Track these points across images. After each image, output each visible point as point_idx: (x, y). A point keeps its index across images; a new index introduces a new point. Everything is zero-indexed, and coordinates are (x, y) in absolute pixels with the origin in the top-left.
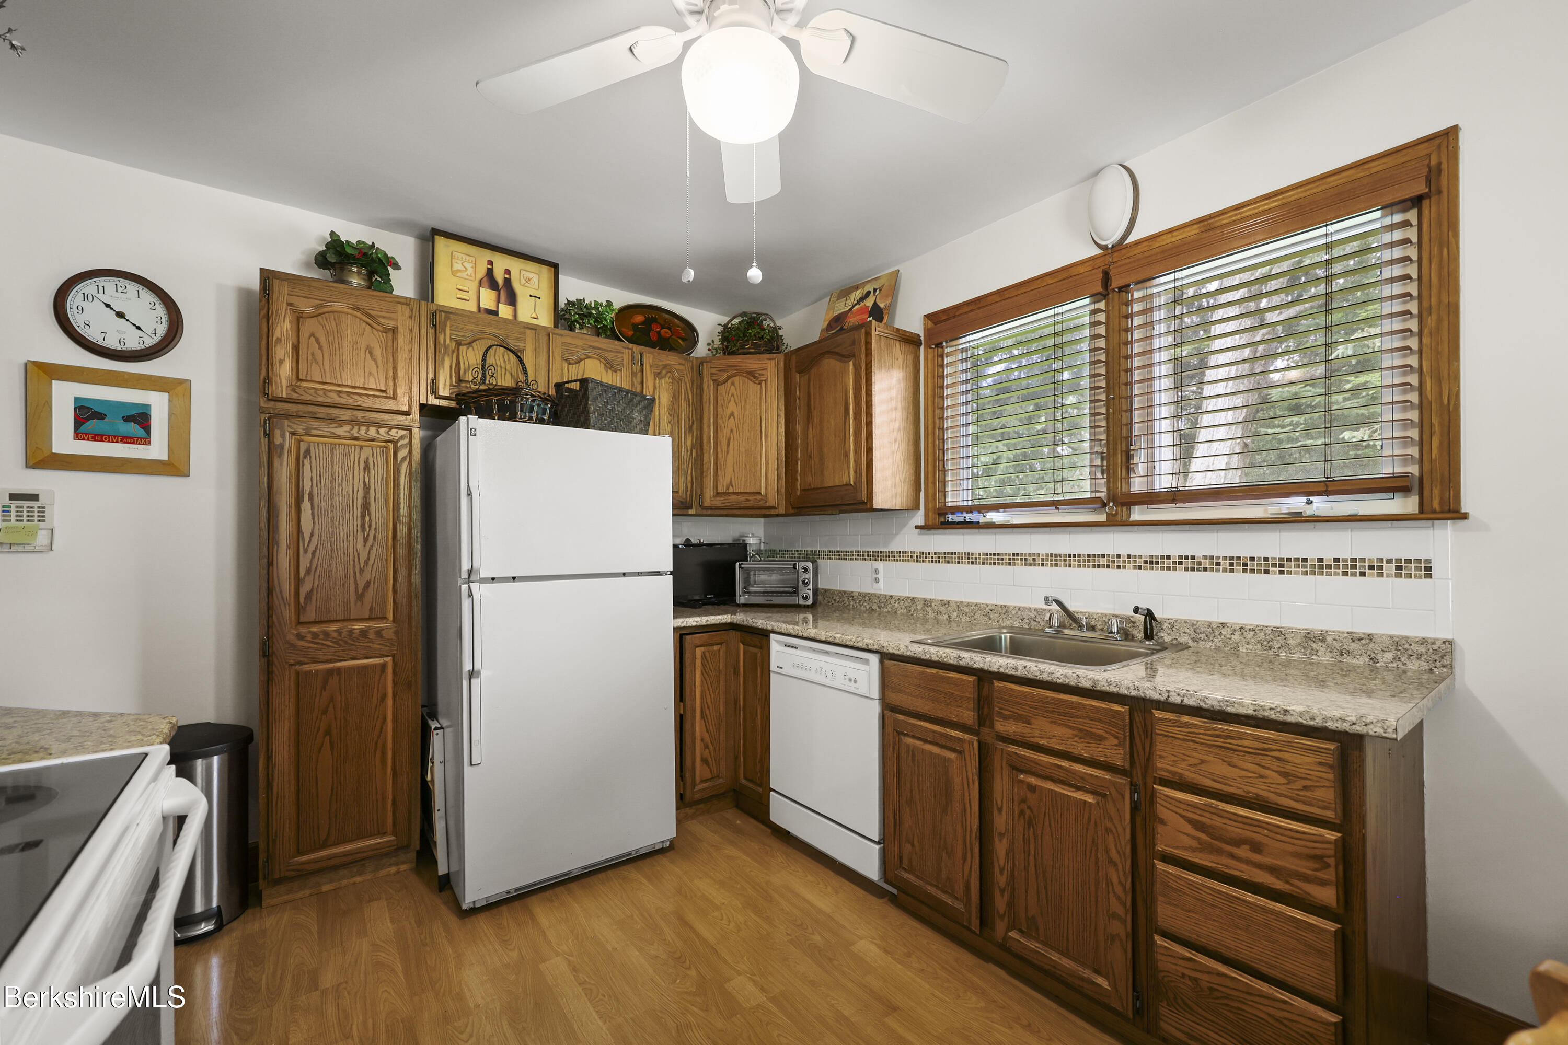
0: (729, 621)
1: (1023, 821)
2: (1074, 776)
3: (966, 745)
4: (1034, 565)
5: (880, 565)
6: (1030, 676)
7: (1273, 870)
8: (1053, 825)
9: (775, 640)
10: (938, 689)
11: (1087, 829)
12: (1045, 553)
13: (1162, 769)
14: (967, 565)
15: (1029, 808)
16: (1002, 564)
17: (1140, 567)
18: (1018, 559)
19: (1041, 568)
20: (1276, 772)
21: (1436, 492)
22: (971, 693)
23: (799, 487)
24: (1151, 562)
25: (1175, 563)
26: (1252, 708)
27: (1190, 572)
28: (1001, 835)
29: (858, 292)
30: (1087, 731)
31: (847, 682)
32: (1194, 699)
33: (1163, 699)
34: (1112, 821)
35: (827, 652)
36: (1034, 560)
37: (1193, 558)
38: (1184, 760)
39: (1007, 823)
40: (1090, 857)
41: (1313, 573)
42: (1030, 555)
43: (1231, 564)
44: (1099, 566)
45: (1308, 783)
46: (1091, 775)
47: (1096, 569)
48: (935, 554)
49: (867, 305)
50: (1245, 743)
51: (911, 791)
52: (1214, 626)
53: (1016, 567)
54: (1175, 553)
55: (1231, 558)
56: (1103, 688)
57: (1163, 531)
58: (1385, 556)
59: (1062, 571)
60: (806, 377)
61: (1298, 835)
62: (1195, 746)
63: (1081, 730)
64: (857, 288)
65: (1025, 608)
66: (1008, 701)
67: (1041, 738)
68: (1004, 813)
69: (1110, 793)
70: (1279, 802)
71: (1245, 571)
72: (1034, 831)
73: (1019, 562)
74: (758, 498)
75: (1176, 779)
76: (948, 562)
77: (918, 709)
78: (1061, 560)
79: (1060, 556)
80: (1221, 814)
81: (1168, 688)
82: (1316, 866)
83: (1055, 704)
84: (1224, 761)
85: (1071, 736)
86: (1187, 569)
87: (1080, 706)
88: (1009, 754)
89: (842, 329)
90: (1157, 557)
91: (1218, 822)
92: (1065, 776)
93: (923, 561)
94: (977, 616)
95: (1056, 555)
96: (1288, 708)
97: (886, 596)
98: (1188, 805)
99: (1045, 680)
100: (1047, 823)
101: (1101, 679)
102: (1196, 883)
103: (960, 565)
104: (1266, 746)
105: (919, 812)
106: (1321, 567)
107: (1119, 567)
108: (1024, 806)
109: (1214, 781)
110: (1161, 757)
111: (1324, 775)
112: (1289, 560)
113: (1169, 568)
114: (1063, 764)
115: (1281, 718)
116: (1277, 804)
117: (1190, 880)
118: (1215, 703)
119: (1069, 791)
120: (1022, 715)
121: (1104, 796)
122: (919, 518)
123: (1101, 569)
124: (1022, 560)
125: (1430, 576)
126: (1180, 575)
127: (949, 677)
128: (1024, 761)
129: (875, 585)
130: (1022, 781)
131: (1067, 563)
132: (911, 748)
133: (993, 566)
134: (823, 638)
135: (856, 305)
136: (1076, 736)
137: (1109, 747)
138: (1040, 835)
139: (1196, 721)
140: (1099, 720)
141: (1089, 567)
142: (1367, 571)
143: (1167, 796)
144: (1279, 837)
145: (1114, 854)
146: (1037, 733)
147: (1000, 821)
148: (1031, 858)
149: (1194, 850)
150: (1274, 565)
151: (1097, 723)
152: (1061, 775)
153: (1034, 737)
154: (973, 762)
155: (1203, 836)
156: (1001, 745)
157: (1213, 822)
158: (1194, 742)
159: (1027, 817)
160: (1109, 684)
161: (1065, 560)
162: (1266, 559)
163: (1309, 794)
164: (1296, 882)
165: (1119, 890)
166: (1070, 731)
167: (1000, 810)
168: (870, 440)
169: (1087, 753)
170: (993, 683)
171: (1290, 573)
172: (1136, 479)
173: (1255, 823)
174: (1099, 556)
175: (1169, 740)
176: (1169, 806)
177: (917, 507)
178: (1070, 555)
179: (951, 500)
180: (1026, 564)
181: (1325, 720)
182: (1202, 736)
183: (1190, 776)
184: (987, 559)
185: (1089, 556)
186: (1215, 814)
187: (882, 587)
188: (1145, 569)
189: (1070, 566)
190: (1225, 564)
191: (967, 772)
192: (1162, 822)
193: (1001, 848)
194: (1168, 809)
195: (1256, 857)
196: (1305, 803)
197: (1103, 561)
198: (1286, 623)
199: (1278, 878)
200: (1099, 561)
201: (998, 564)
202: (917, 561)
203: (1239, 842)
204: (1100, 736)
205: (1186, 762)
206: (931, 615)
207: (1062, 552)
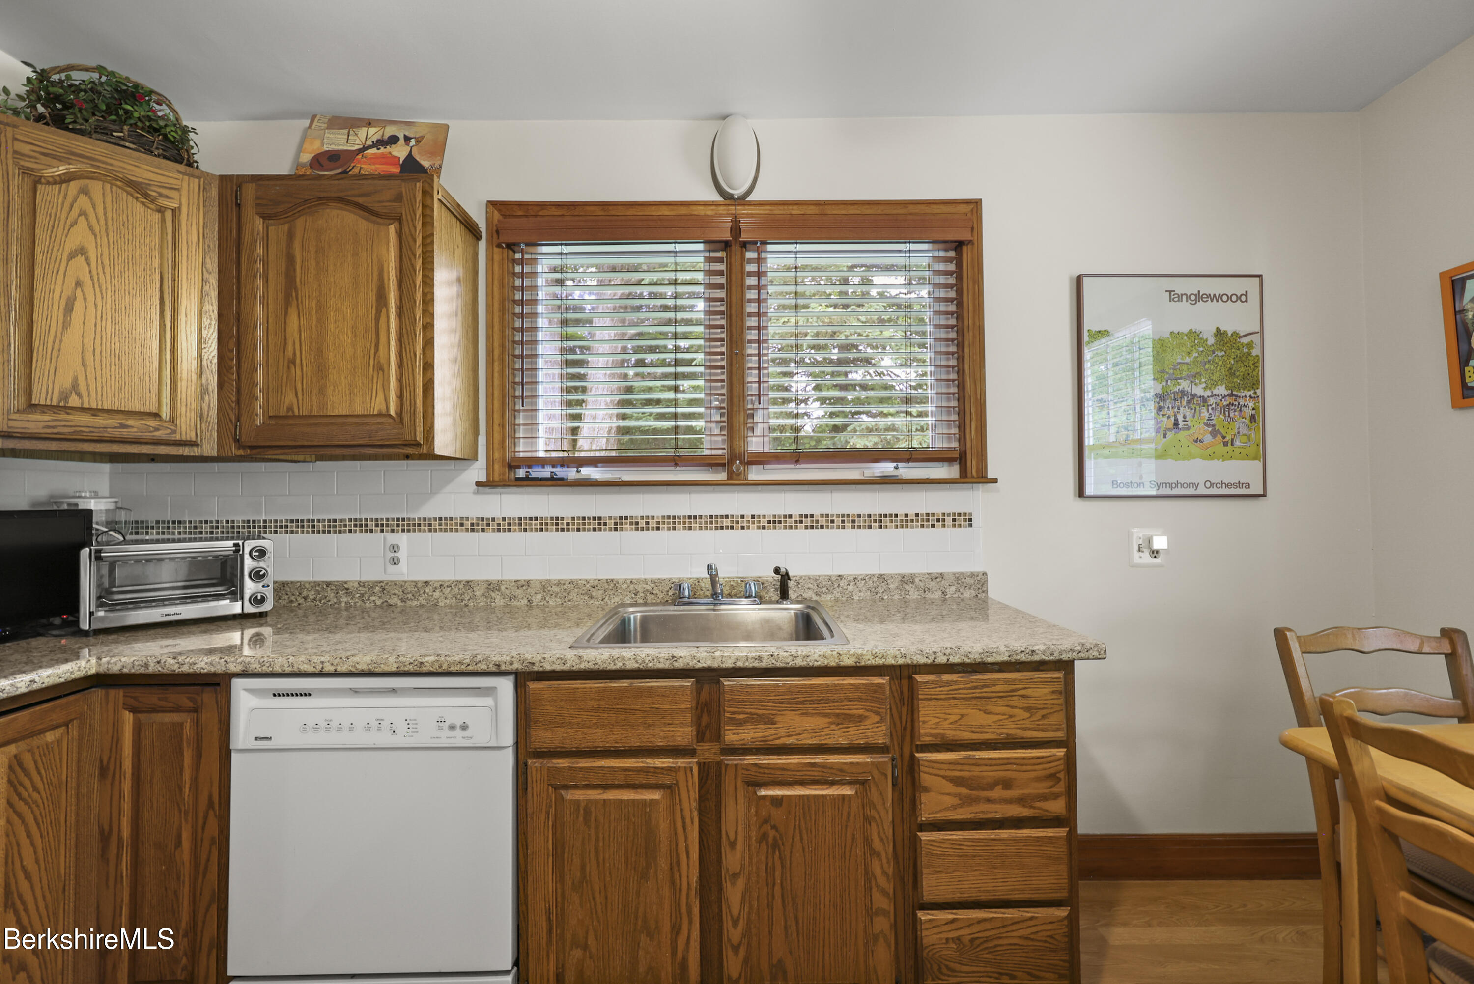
0: (93, 671)
1: (765, 847)
2: (830, 771)
3: (681, 776)
4: (648, 529)
5: (402, 539)
6: (779, 664)
7: (1021, 801)
8: (805, 837)
9: (245, 690)
10: (633, 707)
11: (846, 826)
12: (660, 515)
13: (926, 735)
14: (554, 533)
15: (774, 827)
16: (605, 530)
17: (764, 527)
18: (626, 524)
19: (656, 532)
20: (1022, 708)
21: (974, 463)
22: (686, 703)
23: (259, 411)
24: (774, 522)
25: (796, 522)
26: (1007, 654)
27: (809, 530)
28: (735, 876)
29: (372, 130)
30: (845, 714)
31: (447, 733)
32: (958, 656)
33: (929, 662)
34: (875, 807)
35: (393, 691)
36: (647, 523)
37: (812, 516)
38: (946, 719)
39: (743, 858)
40: (850, 857)
41: (902, 527)
42: (642, 518)
43: (843, 522)
44: (722, 528)
45: (1044, 712)
46: (851, 763)
47: (720, 531)
48: (504, 519)
49: (395, 153)
50: (998, 688)
51: (583, 867)
52: (834, 579)
53: (623, 532)
54: (796, 512)
55: (843, 516)
56: (869, 663)
57: (785, 491)
58: (946, 512)
59: (681, 534)
60: (285, 227)
61: (1039, 761)
62: (956, 702)
63: (838, 715)
64: (369, 123)
65: (639, 581)
66: (744, 701)
67: (788, 736)
68: (739, 846)
69: (873, 778)
70: (1025, 736)
71: (853, 527)
72: (780, 854)
73: (628, 526)
74: (152, 423)
75: (938, 741)
76: (525, 530)
77: (596, 744)
78: (679, 523)
79: (679, 518)
80: (977, 763)
81: (934, 650)
82: (1051, 783)
83: (806, 692)
84: (980, 710)
85: (827, 725)
86: (806, 527)
87: (837, 688)
88: (746, 768)
89: (345, 172)
90: (779, 516)
91: (976, 771)
92: (820, 774)
93: (483, 530)
94: (573, 595)
95: (674, 517)
96: (1034, 649)
97: (416, 582)
98: (950, 764)
99: (798, 665)
100: (797, 838)
101: (865, 653)
102: (956, 840)
103: (544, 533)
104: (1014, 687)
105: (597, 895)
106: (907, 521)
107: (743, 528)
108: (767, 827)
109: (973, 732)
110: (924, 722)
111: (1056, 702)
112: (886, 516)
113: (791, 527)
114: (817, 761)
115: (1029, 658)
116: (1023, 738)
117: (953, 840)
118: (977, 656)
119: (823, 789)
120: (763, 714)
121: (863, 783)
122: (477, 471)
123: (725, 531)
124: (631, 523)
125: (971, 525)
126: (801, 533)
127: (652, 687)
128: (766, 771)
129: (392, 569)
130: (765, 797)
131: (687, 525)
132: (583, 804)
133: (592, 532)
134: (393, 668)
135: (370, 147)
136: (832, 723)
137: (870, 727)
138: (788, 858)
139: (954, 677)
140: (859, 699)
141: (711, 529)
142: (936, 523)
143: (931, 761)
144: (1024, 768)
145: (877, 844)
146: (782, 732)
147: (732, 860)
148: (777, 888)
149: (954, 807)
150: (875, 521)
151: (856, 703)
152: (816, 774)
153: (779, 738)
154: (692, 793)
155: (964, 791)
156: (732, 760)
157: (972, 773)
158: (954, 698)
159: (770, 840)
160: (875, 656)
161: (685, 523)
162: (870, 516)
163: (1045, 722)
164: (1038, 804)
165: (882, 881)
166: (827, 720)
167: (733, 845)
168: (428, 353)
169: (844, 740)
170: (719, 682)
171: (886, 527)
172: (754, 439)
173: (1006, 761)
174: (722, 517)
175: (932, 703)
176: (931, 771)
177: (475, 458)
178: (690, 517)
179: (522, 450)
180: (637, 529)
181: (1061, 653)
182: (961, 691)
183: (952, 734)
184: (584, 524)
185: (711, 517)
186: (973, 765)
187: (405, 571)
188: (769, 528)
189: (690, 528)
190: (838, 522)
191: (682, 810)
192: (926, 790)
193: (734, 894)
194: (931, 774)
195: (1008, 794)
196: (1043, 731)
197: (726, 522)
198: (886, 570)
199: (1024, 806)
200: (722, 522)
201: (600, 529)
202: (473, 530)
203: (991, 786)
204: (860, 716)
205: (948, 722)
206: (499, 602)
207: (682, 514)
